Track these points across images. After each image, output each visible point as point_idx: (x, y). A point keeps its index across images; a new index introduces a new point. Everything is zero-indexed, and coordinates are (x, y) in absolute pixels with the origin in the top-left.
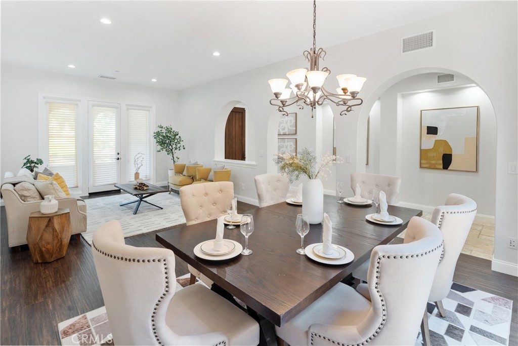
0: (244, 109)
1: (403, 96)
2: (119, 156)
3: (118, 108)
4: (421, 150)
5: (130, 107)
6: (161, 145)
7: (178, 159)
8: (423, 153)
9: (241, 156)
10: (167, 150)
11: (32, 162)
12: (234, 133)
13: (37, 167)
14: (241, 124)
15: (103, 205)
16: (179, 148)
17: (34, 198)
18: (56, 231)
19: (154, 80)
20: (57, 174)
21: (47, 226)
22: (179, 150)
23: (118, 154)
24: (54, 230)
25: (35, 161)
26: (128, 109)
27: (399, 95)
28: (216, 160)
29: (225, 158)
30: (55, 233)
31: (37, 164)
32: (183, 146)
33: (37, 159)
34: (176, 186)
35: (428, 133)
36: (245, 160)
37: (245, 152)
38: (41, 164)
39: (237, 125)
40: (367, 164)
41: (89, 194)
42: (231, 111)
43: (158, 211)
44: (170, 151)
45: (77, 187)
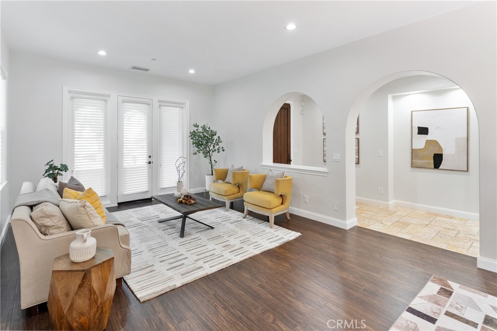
0: (289, 104)
1: (394, 98)
2: (150, 160)
3: (149, 104)
4: (412, 149)
5: (162, 104)
6: (197, 147)
7: (216, 162)
8: (414, 153)
9: (286, 159)
10: (204, 152)
11: (55, 168)
12: (279, 133)
13: (61, 175)
14: (286, 121)
15: (139, 221)
16: (218, 150)
17: (58, 228)
18: (95, 293)
19: (192, 71)
20: (90, 189)
21: (80, 286)
22: (218, 152)
23: (150, 157)
24: (91, 291)
25: (59, 167)
26: (160, 106)
27: (390, 96)
28: (264, 164)
29: (274, 162)
30: (92, 297)
31: (61, 171)
32: (223, 148)
33: (61, 165)
34: (219, 196)
35: (418, 133)
36: (290, 164)
37: (290, 154)
38: (66, 171)
39: (282, 123)
40: (358, 163)
41: (118, 204)
43: (209, 231)
44: (207, 154)
45: (106, 196)
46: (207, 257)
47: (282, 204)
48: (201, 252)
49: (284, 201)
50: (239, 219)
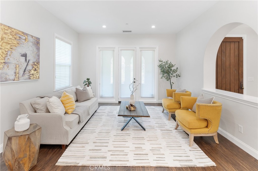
0: (242, 38)
2: (135, 81)
3: (134, 50)
5: (142, 49)
7: (173, 84)
12: (228, 63)
16: (176, 76)
19: (153, 27)
23: (135, 79)
26: (141, 51)
29: (217, 88)
32: (179, 75)
42: (223, 42)
43: (141, 131)
44: (169, 79)
45: (113, 97)
46: (117, 151)
47: (207, 127)
48: (118, 146)
49: (208, 125)
50: (170, 129)
